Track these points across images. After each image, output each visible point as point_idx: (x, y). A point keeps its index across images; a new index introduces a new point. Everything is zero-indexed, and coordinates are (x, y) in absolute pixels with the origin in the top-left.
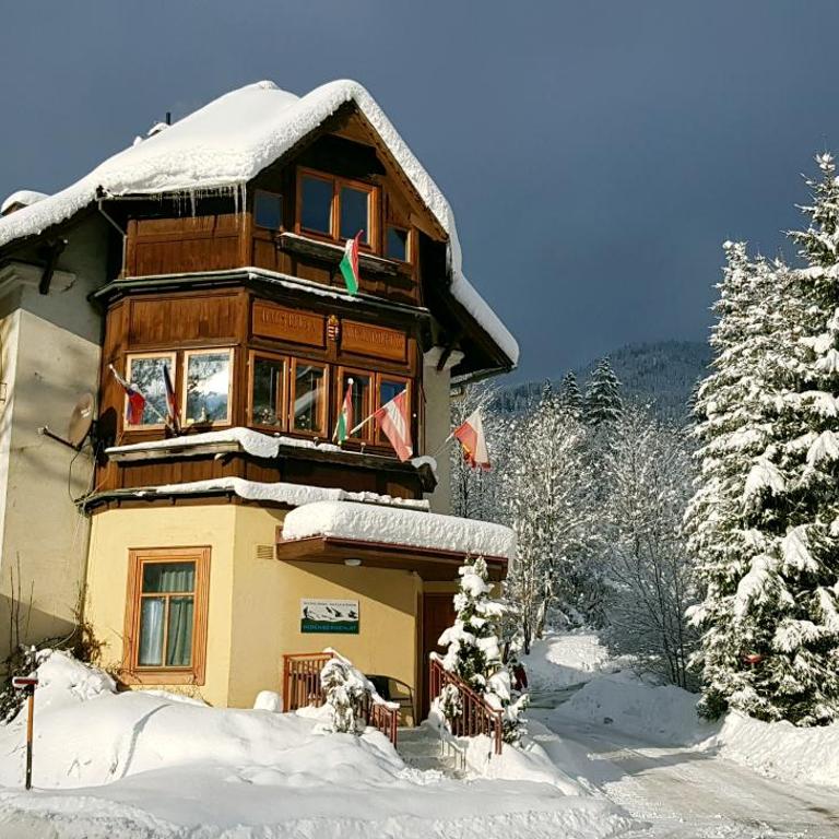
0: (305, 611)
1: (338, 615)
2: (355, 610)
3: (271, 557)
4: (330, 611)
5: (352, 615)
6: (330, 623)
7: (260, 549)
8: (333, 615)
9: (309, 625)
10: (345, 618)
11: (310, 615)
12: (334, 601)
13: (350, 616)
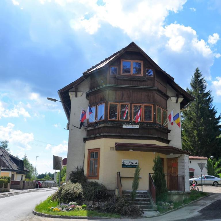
0: (123, 162)
1: (132, 163)
2: (137, 162)
3: (114, 150)
4: (130, 162)
5: (136, 163)
6: (130, 165)
7: (111, 148)
8: (131, 164)
9: (124, 166)
10: (135, 164)
11: (124, 164)
12: (131, 160)
13: (136, 164)
